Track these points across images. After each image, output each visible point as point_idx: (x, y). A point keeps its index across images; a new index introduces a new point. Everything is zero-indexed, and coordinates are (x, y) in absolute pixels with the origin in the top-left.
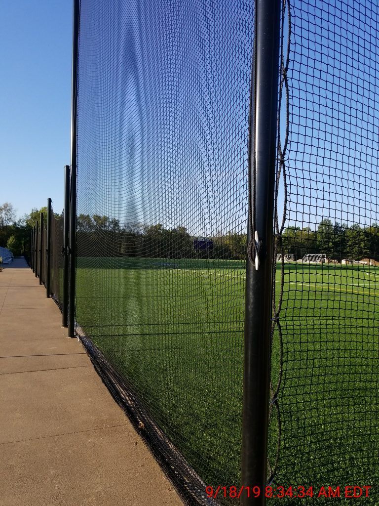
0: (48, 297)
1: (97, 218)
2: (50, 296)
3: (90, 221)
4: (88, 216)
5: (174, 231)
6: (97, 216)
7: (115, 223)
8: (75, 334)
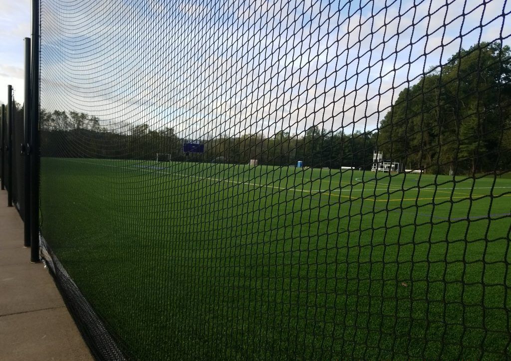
0: (10, 205)
1: (75, 114)
2: (13, 204)
3: (66, 117)
4: (64, 113)
5: (162, 132)
6: (74, 113)
7: (95, 121)
8: (40, 258)
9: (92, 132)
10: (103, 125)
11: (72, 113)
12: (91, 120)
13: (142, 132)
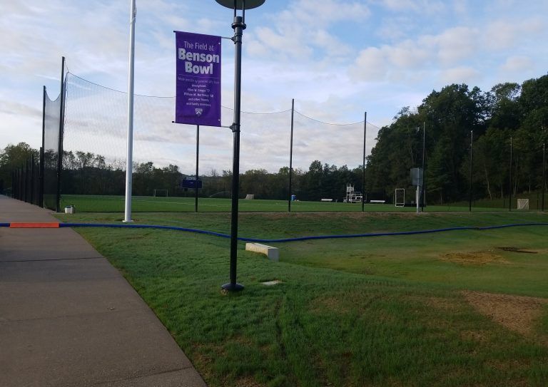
1: (81, 154)
3: (72, 157)
4: (71, 152)
5: (166, 169)
7: (101, 159)
9: (97, 169)
10: (107, 163)
11: (78, 153)
12: (97, 159)
13: (147, 170)
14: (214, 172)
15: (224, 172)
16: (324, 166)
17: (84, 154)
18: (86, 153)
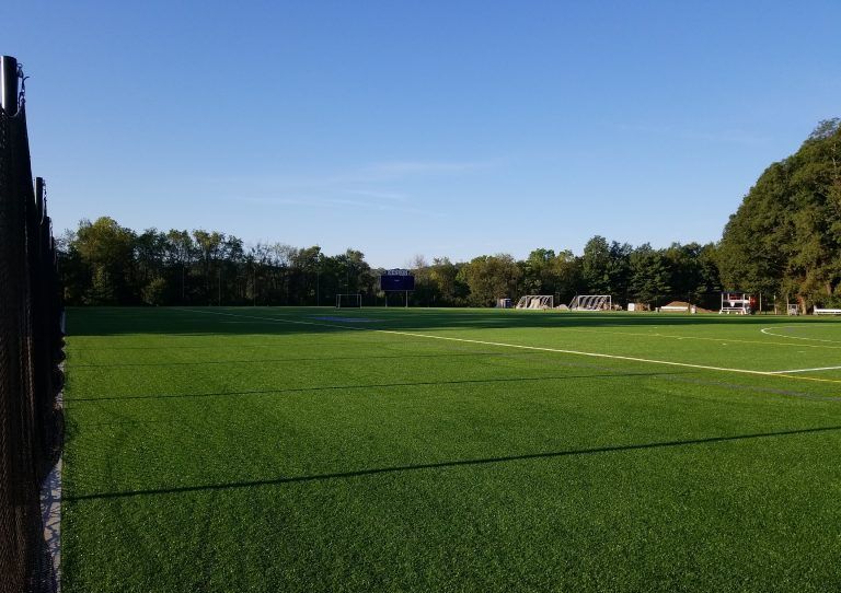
1: (202, 236)
3: (188, 241)
4: (185, 233)
5: (342, 258)
6: (201, 233)
7: (236, 244)
9: (229, 263)
11: (197, 234)
12: (229, 243)
13: (312, 260)
14: (419, 263)
15: (437, 261)
16: (611, 245)
17: (207, 235)
18: (211, 235)
